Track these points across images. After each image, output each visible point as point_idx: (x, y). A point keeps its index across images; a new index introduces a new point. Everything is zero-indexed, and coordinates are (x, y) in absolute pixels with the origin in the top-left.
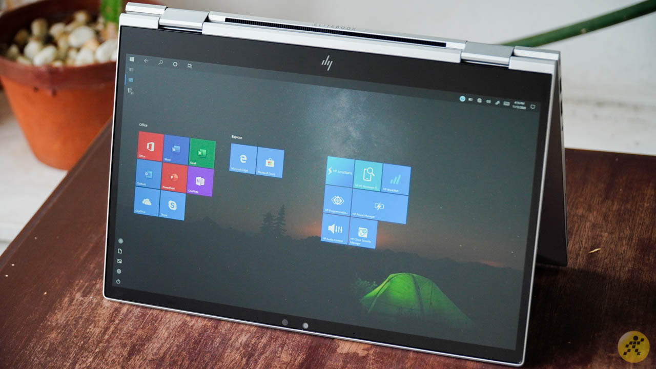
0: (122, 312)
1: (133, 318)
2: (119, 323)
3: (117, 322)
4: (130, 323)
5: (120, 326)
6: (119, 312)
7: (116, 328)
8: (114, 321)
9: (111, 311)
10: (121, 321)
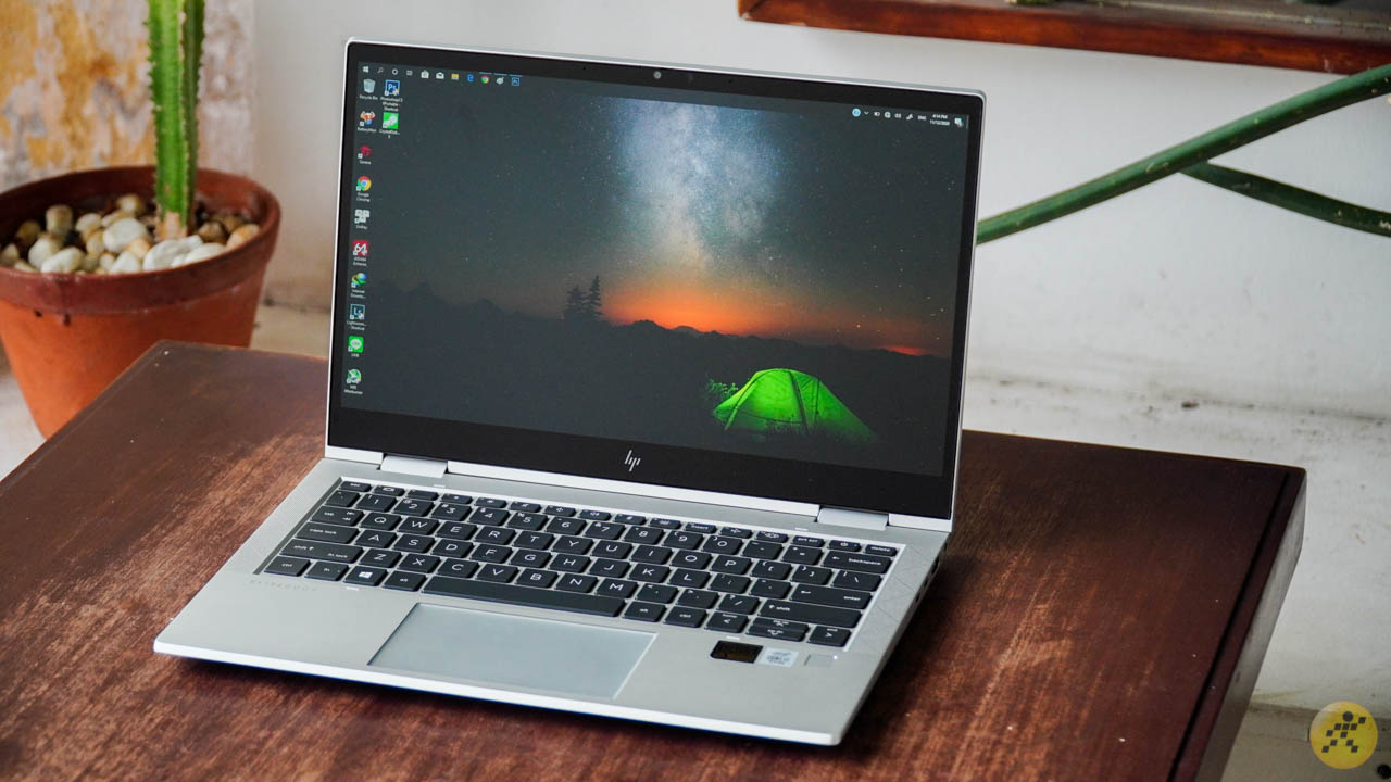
0: (106, 625)
1: (122, 634)
2: (97, 641)
3: (96, 638)
4: (116, 641)
5: (99, 644)
6: (102, 625)
7: (92, 646)
8: (92, 637)
9: (90, 624)
10: (103, 637)
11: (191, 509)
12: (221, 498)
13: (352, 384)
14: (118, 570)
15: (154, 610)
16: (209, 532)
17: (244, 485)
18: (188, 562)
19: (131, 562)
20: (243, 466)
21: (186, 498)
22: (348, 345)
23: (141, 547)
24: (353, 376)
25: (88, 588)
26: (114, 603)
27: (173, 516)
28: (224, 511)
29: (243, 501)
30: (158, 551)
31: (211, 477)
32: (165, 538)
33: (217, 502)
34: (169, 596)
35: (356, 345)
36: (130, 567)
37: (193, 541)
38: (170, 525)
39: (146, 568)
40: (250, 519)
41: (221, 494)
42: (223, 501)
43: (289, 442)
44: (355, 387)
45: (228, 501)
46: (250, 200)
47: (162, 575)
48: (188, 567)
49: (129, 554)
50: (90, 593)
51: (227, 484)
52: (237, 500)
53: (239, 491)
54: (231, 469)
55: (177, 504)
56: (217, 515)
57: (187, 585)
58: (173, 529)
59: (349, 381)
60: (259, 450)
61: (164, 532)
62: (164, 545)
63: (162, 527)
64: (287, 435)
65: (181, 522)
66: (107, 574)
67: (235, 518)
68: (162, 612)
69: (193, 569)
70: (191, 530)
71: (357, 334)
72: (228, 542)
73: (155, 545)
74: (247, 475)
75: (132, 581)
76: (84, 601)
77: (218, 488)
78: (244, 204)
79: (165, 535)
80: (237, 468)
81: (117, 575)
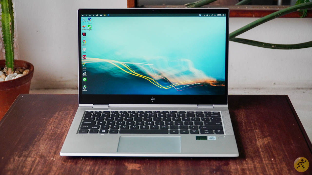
0: (36, 162)
1: (41, 164)
4: (40, 166)
5: (36, 168)
8: (33, 166)
9: (31, 162)
10: (36, 166)
11: (45, 131)
12: (51, 127)
13: (84, 89)
14: (32, 148)
15: (46, 157)
16: (51, 136)
17: (55, 124)
18: (49, 144)
19: (35, 145)
20: (52, 120)
21: (42, 128)
22: (83, 80)
23: (36, 142)
24: (84, 87)
25: (27, 153)
26: (35, 156)
27: (41, 133)
28: (53, 130)
29: (57, 127)
30: (41, 142)
31: (46, 123)
32: (41, 139)
33: (50, 129)
34: (48, 153)
35: (85, 80)
36: (36, 147)
37: (48, 139)
38: (41, 135)
39: (40, 146)
40: (60, 132)
41: (50, 127)
42: (51, 128)
43: (61, 113)
44: (85, 89)
45: (53, 128)
46: (25, 65)
47: (44, 148)
48: (50, 145)
49: (34, 144)
50: (28, 154)
51: (50, 124)
52: (54, 128)
53: (54, 125)
54: (50, 121)
55: (40, 130)
56: (51, 132)
57: (52, 150)
58: (42, 136)
59: (83, 88)
60: (54, 115)
61: (40, 137)
62: (41, 140)
63: (39, 136)
64: (60, 112)
65: (43, 134)
66: (30, 149)
67: (56, 132)
68: (49, 157)
69: (52, 145)
70: (46, 136)
71: (85, 77)
72: (57, 138)
73: (39, 141)
74: (54, 121)
75: (38, 150)
76: (27, 157)
77: (49, 125)
78: (23, 66)
79: (41, 138)
80: (51, 120)
81: (33, 149)
